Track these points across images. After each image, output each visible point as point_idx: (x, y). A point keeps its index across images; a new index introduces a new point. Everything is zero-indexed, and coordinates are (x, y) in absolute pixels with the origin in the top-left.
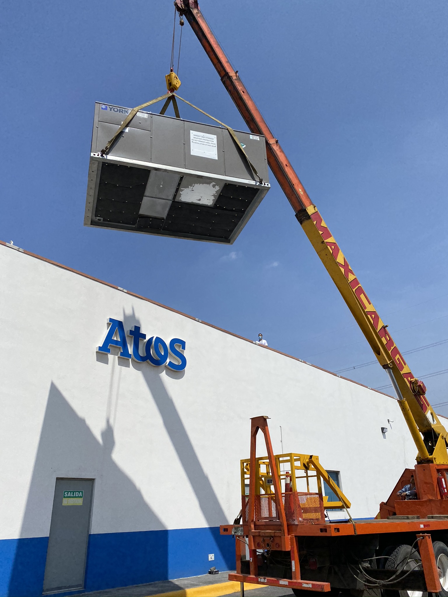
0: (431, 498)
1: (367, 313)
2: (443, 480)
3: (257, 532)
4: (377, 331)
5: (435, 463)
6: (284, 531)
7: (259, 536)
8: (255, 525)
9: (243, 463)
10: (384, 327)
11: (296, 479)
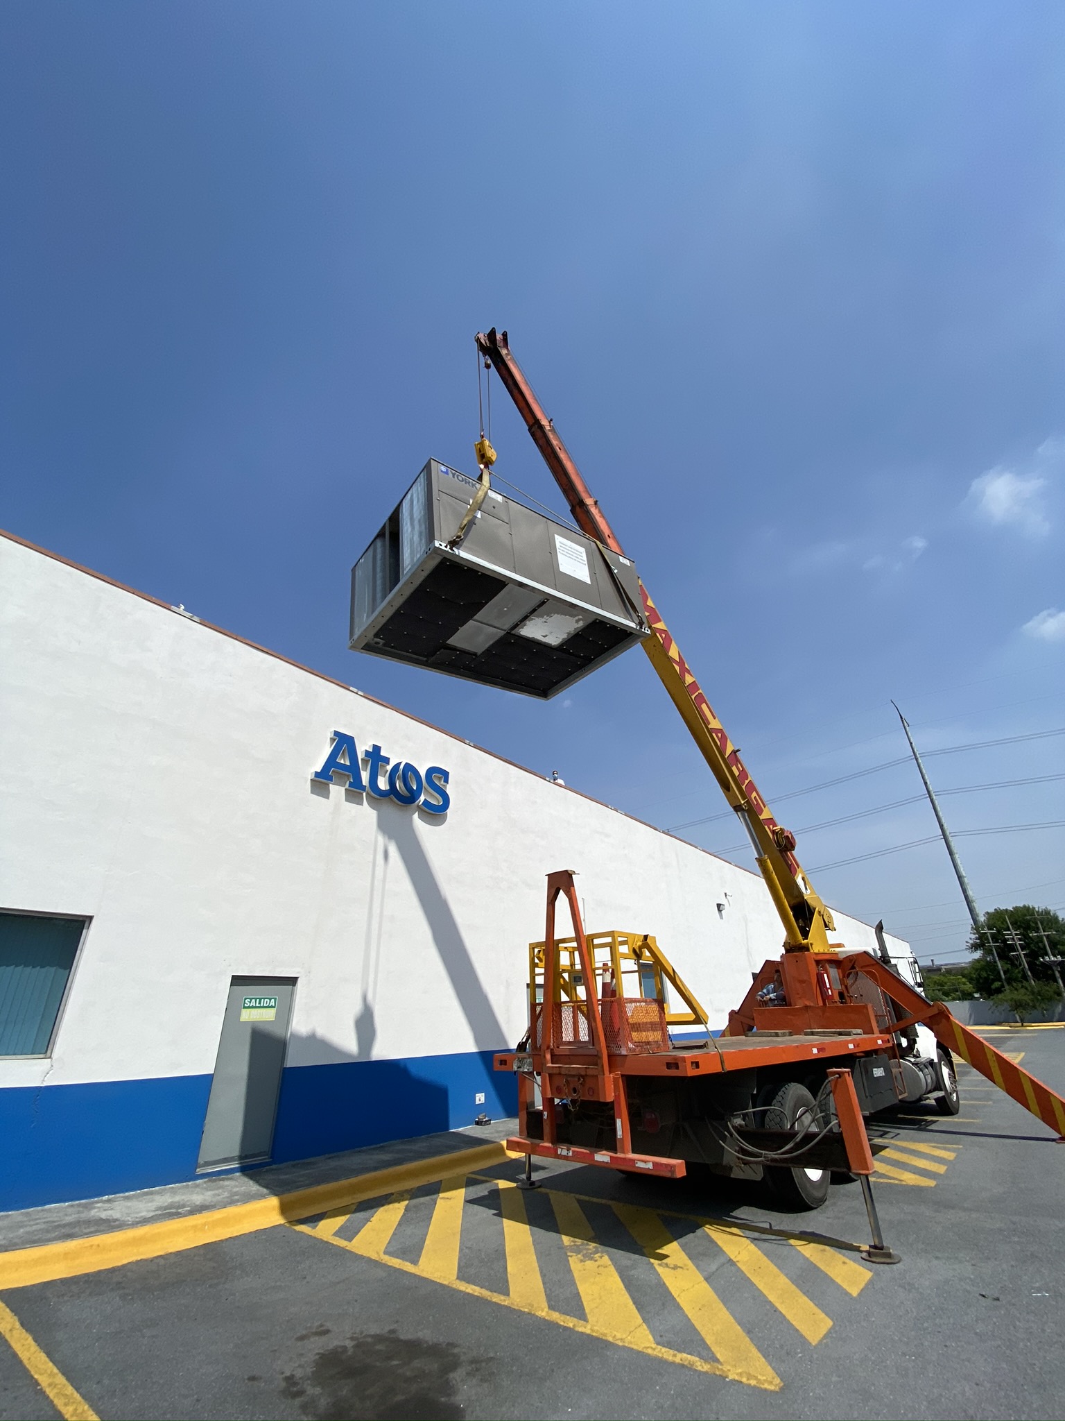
0: (808, 1003)
1: (710, 731)
2: (825, 975)
3: (556, 1067)
4: (726, 757)
5: (812, 951)
6: (603, 1066)
7: (560, 1074)
8: (552, 1056)
9: (533, 949)
10: (735, 752)
11: (622, 975)
